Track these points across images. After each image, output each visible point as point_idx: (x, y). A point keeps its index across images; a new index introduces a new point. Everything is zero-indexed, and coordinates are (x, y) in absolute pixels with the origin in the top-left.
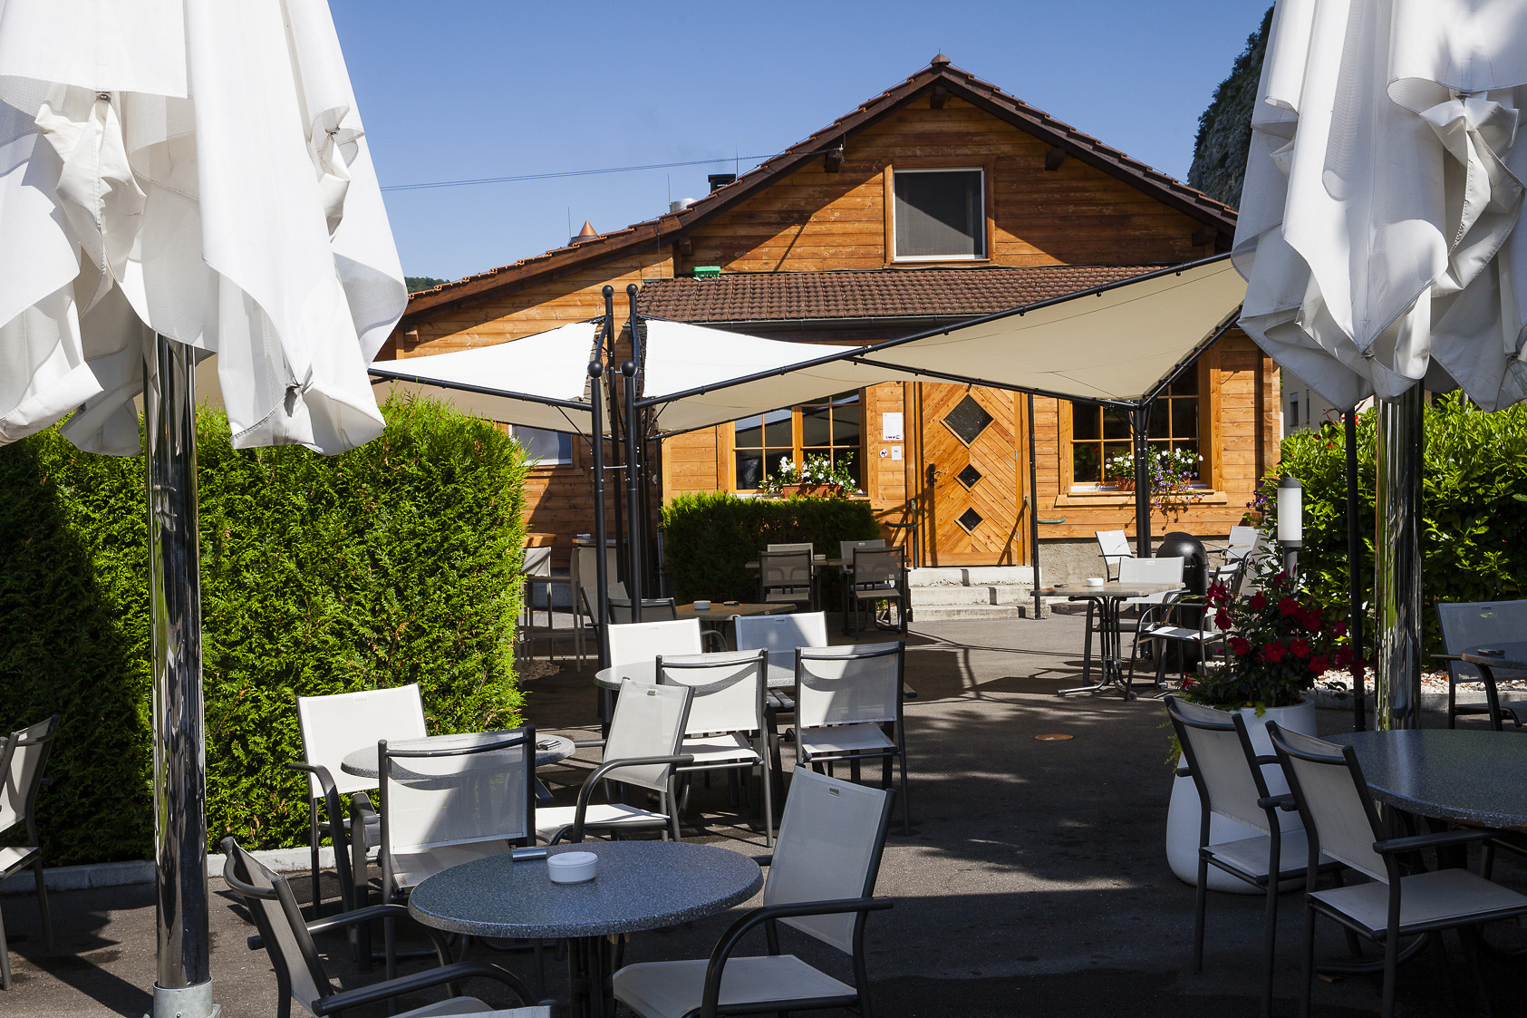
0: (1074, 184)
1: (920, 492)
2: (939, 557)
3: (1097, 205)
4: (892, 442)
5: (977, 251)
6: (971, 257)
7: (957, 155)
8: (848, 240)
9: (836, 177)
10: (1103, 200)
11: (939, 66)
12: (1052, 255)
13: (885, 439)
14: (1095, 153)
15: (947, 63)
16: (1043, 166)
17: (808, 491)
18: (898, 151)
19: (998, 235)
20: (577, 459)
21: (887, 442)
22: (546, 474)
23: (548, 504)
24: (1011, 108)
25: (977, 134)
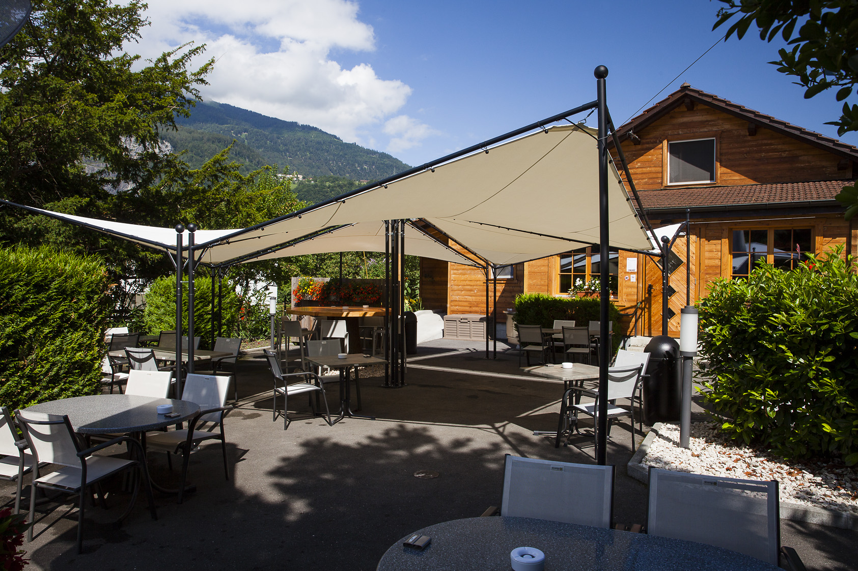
0: (765, 142)
1: (643, 299)
2: (652, 332)
3: (779, 152)
4: (631, 272)
5: (712, 179)
6: (709, 182)
7: (701, 132)
8: (644, 176)
9: (639, 147)
10: (781, 149)
11: (684, 88)
12: (751, 179)
13: (627, 271)
14: (771, 124)
15: (689, 86)
16: (748, 134)
17: (589, 295)
18: (670, 132)
19: (720, 170)
20: (515, 275)
21: (628, 273)
22: (502, 282)
23: (503, 295)
24: (723, 105)
25: (712, 121)
